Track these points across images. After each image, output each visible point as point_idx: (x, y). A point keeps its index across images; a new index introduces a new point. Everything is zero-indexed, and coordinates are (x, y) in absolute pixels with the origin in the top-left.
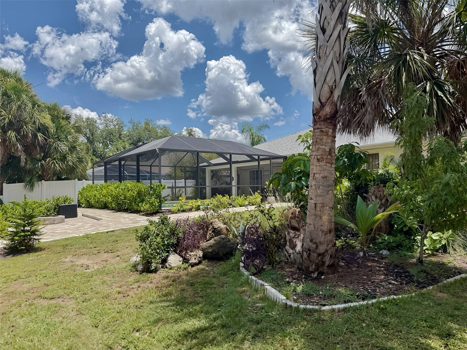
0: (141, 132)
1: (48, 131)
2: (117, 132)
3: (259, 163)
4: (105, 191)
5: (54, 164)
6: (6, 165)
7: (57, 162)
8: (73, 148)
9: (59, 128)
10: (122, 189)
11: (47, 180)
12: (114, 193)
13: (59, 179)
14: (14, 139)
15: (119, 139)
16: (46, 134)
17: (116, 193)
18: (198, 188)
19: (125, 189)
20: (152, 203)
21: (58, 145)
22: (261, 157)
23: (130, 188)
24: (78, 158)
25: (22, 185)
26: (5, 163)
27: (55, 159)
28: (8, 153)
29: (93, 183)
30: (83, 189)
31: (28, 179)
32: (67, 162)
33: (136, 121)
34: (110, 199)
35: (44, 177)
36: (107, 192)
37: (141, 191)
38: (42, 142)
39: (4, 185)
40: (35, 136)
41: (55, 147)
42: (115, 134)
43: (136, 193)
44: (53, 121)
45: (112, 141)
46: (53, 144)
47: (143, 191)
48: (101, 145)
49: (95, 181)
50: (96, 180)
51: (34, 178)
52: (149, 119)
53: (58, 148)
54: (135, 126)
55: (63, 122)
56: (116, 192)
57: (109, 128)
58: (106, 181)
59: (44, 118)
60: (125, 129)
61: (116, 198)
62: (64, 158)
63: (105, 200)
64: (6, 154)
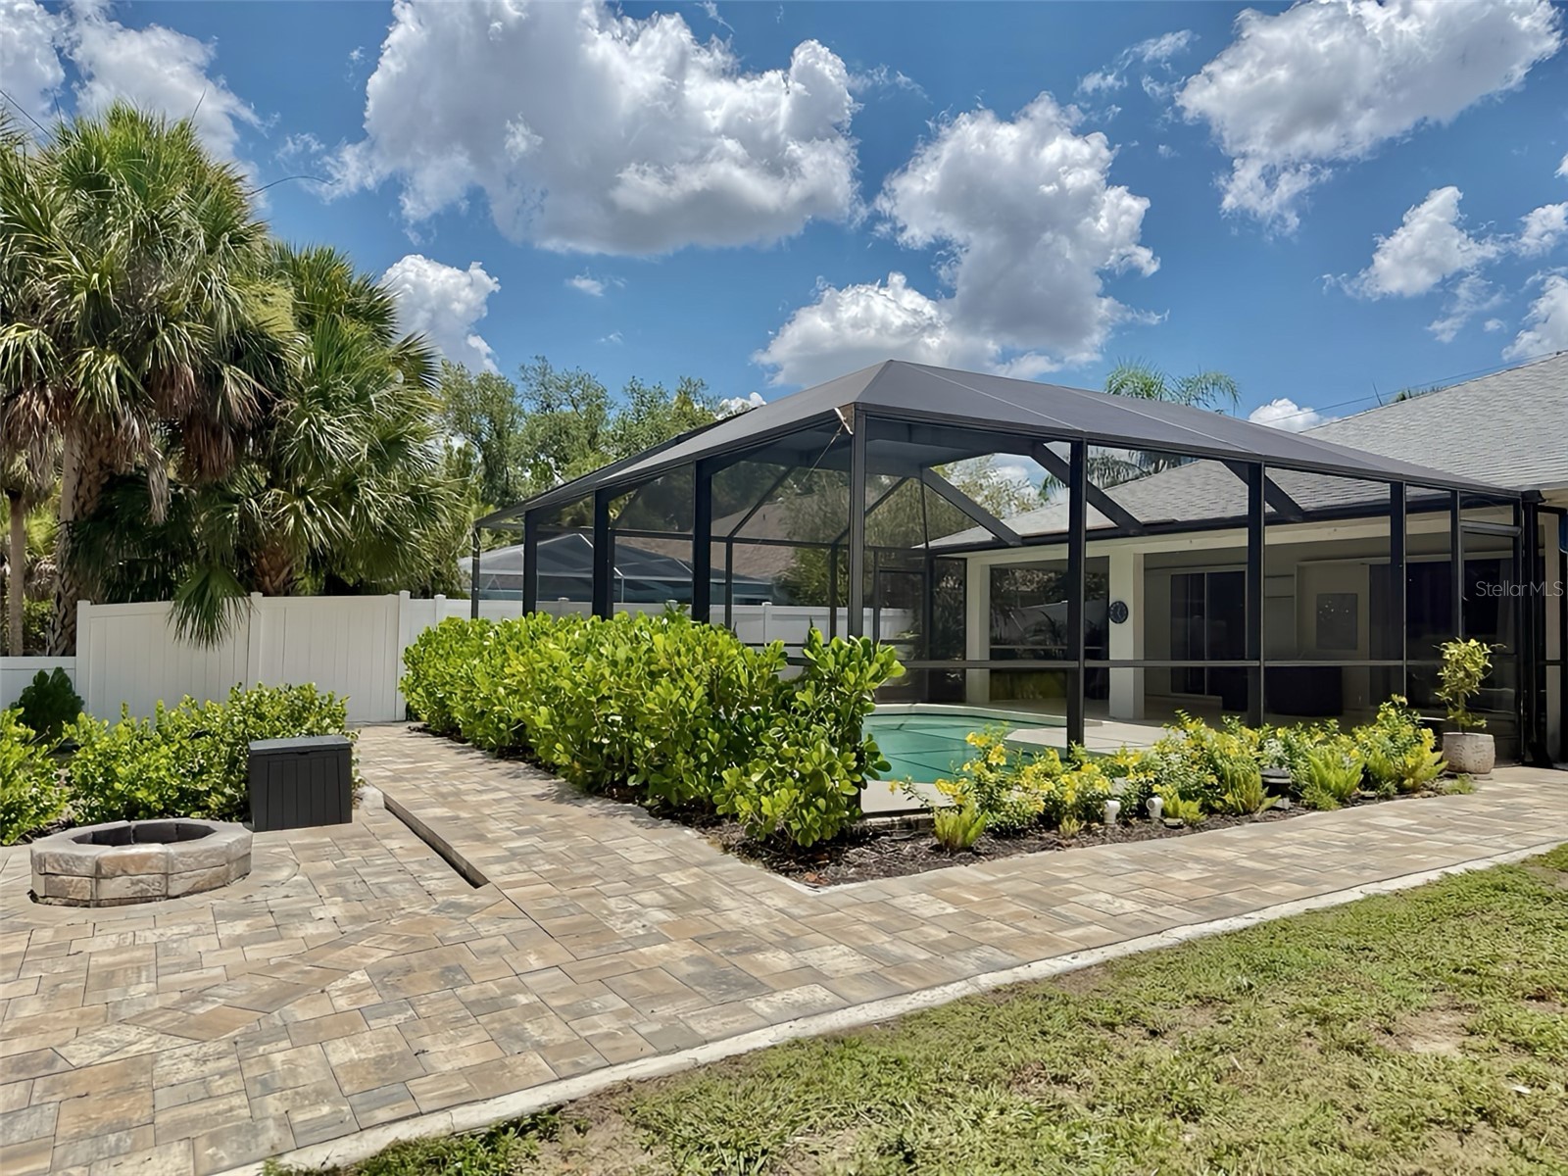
0: (667, 426)
1: (277, 363)
2: (583, 425)
3: (1397, 528)
4: (517, 666)
5: (299, 518)
6: (96, 517)
7: (309, 507)
8: (390, 449)
9: (332, 351)
10: (614, 663)
11: (277, 593)
12: (566, 684)
13: (335, 587)
14: (109, 388)
15: (587, 450)
16: (268, 376)
17: (577, 685)
18: (1075, 672)
19: (629, 660)
20: (816, 775)
21: (321, 429)
22: (1411, 492)
23: (663, 662)
24: (414, 493)
25: (160, 609)
26: (90, 508)
27: (301, 493)
28: (101, 462)
29: (474, 613)
30: (427, 640)
31: (189, 586)
32: (359, 508)
33: (648, 387)
34: (542, 717)
35: (264, 574)
36: (531, 672)
37: (729, 682)
38: (244, 410)
39: (83, 606)
40: (212, 381)
41: (307, 437)
42: (575, 433)
43: (699, 692)
44: (306, 322)
45: (566, 461)
46: (298, 424)
47: (744, 679)
48: (528, 475)
49: (482, 604)
50: (486, 597)
51: (213, 583)
52: (695, 380)
53: (318, 442)
54: (646, 403)
55: (350, 328)
56: (578, 678)
57: (557, 411)
58: (528, 609)
59: (265, 302)
60: (612, 415)
61: (575, 714)
62: (344, 492)
63: (518, 715)
64: (92, 465)
